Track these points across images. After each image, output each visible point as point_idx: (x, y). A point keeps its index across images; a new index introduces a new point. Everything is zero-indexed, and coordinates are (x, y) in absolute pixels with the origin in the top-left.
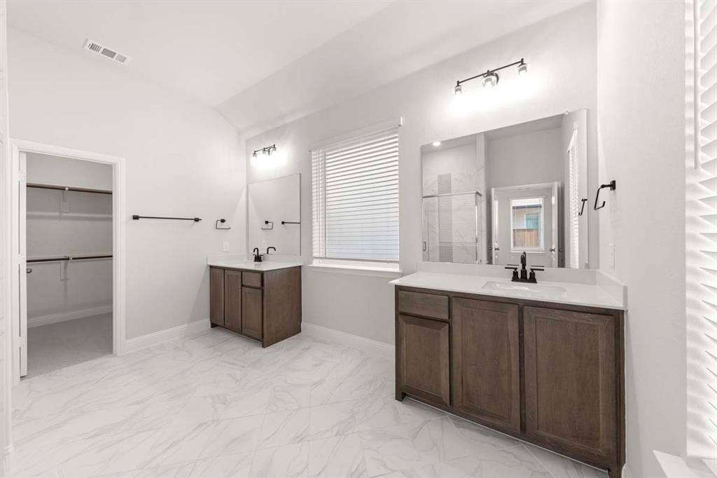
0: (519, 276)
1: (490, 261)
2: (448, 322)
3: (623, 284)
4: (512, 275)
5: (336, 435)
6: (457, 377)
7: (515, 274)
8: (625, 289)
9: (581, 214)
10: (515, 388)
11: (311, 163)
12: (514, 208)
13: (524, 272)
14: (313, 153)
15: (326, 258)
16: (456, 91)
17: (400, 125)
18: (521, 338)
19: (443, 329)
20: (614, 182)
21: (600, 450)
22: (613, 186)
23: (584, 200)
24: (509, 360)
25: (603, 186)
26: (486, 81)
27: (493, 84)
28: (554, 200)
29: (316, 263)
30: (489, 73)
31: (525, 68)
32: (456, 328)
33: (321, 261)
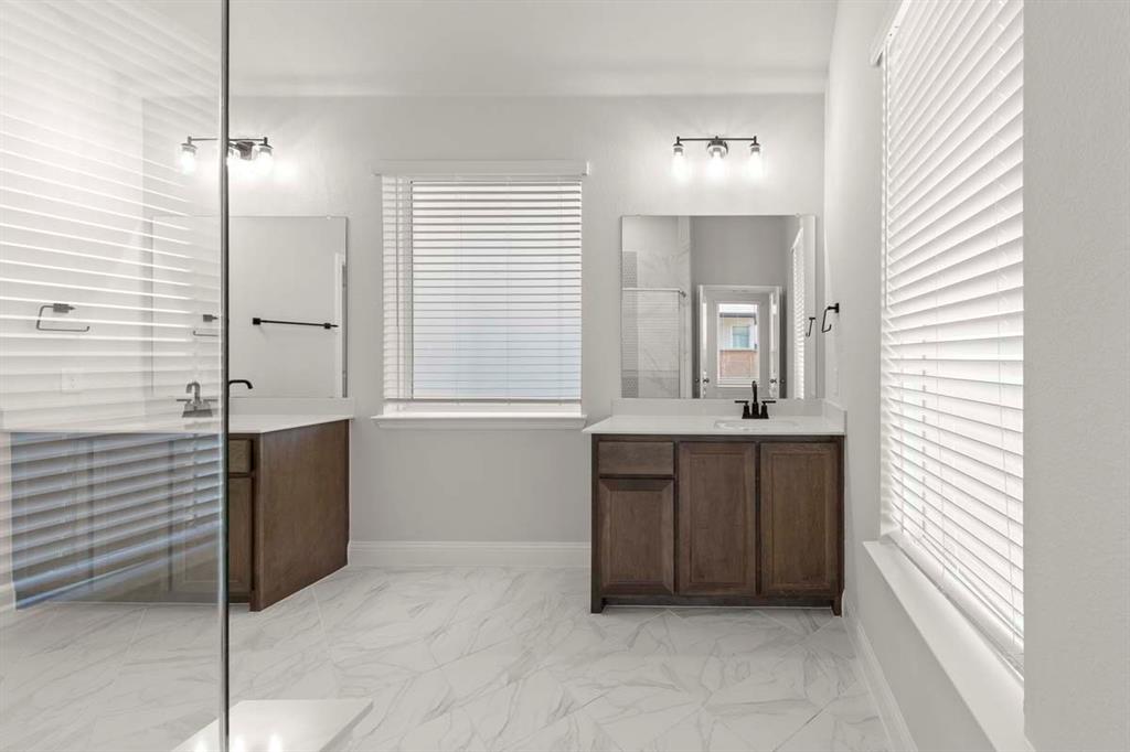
0: (751, 412)
1: (696, 395)
2: (673, 479)
3: (843, 409)
4: (742, 411)
5: (509, 682)
6: (684, 550)
7: (746, 408)
8: (846, 413)
9: (808, 335)
10: (752, 542)
11: (381, 201)
12: (721, 315)
13: (755, 406)
14: (385, 180)
15: (412, 400)
16: (676, 150)
17: (585, 174)
18: (758, 482)
19: (665, 490)
20: (838, 305)
21: (826, 584)
22: (837, 308)
23: (811, 319)
24: (745, 510)
25: (829, 308)
26: (714, 150)
27: (722, 156)
28: (774, 309)
29: (390, 412)
30: (717, 142)
31: (757, 150)
32: (684, 484)
33: (401, 406)
